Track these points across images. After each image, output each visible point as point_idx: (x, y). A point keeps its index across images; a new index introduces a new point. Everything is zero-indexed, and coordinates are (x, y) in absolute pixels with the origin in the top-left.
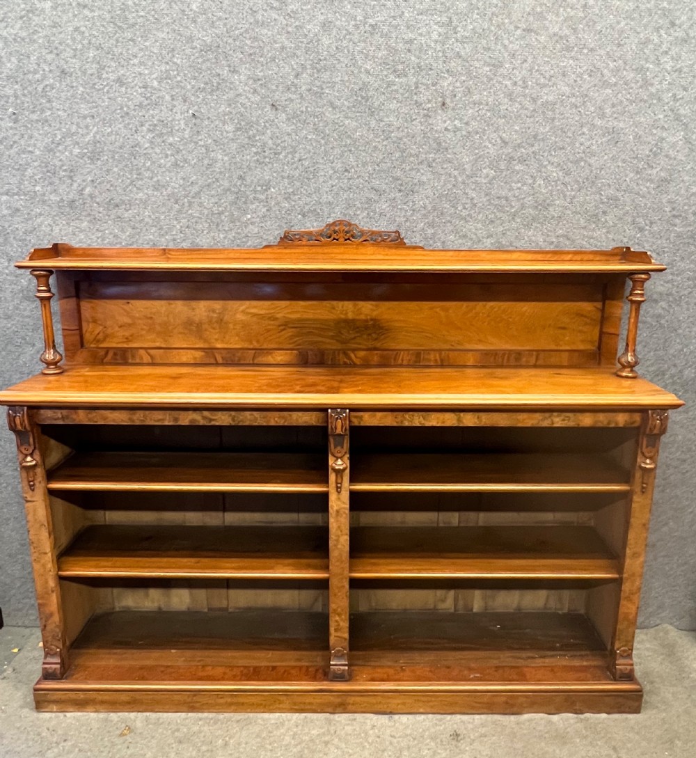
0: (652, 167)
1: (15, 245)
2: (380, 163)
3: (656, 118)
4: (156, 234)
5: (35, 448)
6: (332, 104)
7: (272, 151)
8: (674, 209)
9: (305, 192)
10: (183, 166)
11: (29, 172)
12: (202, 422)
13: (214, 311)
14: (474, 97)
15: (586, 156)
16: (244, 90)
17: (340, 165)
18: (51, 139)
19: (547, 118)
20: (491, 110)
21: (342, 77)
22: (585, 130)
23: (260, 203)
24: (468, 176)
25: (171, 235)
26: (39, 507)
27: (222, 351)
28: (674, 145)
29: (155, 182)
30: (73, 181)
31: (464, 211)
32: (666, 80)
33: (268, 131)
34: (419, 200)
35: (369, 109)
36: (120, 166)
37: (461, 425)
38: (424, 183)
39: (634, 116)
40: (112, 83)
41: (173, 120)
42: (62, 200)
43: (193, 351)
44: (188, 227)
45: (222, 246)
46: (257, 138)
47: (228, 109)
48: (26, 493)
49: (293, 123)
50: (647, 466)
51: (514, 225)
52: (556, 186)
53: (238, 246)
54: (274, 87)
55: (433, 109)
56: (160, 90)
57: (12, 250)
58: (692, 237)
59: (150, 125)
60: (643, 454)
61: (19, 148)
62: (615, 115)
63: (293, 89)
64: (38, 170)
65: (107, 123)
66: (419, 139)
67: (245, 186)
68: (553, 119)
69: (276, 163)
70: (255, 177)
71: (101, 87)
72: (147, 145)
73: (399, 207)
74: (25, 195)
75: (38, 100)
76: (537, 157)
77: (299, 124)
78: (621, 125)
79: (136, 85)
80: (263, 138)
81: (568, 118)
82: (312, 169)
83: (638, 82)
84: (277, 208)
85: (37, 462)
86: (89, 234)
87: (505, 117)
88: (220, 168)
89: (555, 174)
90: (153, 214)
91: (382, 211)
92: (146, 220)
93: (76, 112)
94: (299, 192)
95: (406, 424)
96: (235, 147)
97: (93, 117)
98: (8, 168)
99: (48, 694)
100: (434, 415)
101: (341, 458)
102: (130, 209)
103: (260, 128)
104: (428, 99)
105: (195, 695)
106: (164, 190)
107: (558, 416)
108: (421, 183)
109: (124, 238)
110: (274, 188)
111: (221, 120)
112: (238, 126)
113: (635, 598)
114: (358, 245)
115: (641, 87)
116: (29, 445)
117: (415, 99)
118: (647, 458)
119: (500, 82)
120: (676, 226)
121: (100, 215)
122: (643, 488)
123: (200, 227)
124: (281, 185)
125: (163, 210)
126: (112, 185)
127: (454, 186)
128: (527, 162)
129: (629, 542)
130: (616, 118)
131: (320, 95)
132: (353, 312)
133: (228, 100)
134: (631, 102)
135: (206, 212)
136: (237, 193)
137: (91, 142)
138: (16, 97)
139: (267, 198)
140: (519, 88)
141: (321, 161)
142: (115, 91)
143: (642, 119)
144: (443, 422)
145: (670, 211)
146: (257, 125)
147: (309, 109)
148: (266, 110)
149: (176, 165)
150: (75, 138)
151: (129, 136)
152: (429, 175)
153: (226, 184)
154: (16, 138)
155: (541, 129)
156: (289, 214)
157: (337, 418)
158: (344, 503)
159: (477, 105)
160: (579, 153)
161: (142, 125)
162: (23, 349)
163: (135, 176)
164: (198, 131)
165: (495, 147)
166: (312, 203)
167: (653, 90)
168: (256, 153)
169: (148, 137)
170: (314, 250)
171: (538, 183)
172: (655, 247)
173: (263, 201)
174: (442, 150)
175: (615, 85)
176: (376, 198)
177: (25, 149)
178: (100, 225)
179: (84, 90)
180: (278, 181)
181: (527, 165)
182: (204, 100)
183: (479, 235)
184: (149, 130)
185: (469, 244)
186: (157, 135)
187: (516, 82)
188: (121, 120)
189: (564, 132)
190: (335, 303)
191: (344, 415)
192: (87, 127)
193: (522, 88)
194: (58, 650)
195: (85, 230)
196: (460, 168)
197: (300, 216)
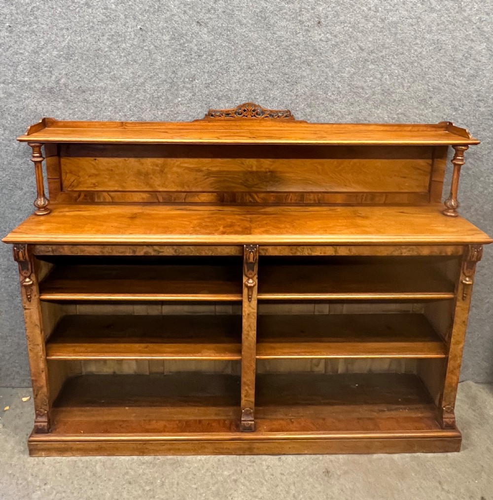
0: (464, 67)
1: (9, 119)
2: (274, 62)
3: (467, 33)
4: (112, 112)
5: (32, 272)
6: (240, 22)
7: (196, 54)
8: (479, 96)
9: (220, 83)
10: (132, 64)
11: (20, 68)
12: (153, 254)
13: (157, 166)
14: (341, 18)
15: (419, 59)
16: (177, 12)
17: (245, 64)
18: (36, 45)
19: (392, 33)
20: (353, 27)
21: (247, 3)
22: (418, 41)
23: (187, 90)
24: (336, 72)
25: (123, 112)
26: (34, 312)
27: (163, 193)
28: (479, 52)
29: (112, 75)
30: (52, 74)
31: (332, 96)
32: (475, 8)
33: (194, 40)
34: (300, 89)
35: (266, 26)
36: (87, 64)
37: (337, 255)
38: (305, 77)
39: (452, 32)
40: (82, 6)
41: (126, 32)
42: (44, 87)
43: (141, 194)
44: (135, 106)
45: (160, 120)
46: (186, 45)
47: (165, 25)
48: (25, 303)
49: (212, 35)
50: (467, 283)
51: (368, 106)
52: (397, 80)
53: (171, 120)
54: (199, 10)
55: (312, 26)
56: (116, 11)
57: (7, 123)
58: (491, 114)
59: (109, 35)
60: (464, 274)
61: (13, 50)
62: (439, 32)
63: (212, 11)
64: (26, 67)
65: (78, 33)
66: (301, 46)
67: (177, 78)
68: (396, 34)
69: (199, 63)
70: (184, 72)
71: (74, 8)
72: (106, 49)
73: (287, 93)
74: (17, 84)
75: (27, 17)
76: (384, 59)
77: (216, 36)
78: (444, 38)
79: (99, 7)
80: (191, 45)
81: (406, 33)
82: (225, 67)
83: (455, 8)
84: (200, 93)
85: (33, 282)
86: (64, 111)
87: (362, 32)
88: (159, 66)
89: (396, 72)
90: (111, 97)
91: (274, 96)
92: (105, 102)
93: (56, 26)
94: (215, 83)
95: (299, 254)
96: (170, 51)
97: (68, 29)
98: (4, 65)
99: (39, 444)
100: (318, 248)
101: (252, 278)
102: (94, 94)
103: (188, 38)
104: (308, 19)
105: (145, 444)
106: (118, 80)
107: (405, 248)
108: (302, 77)
109: (89, 113)
110: (198, 80)
111: (160, 32)
112: (173, 36)
113: (457, 371)
114: (261, 120)
115: (457, 12)
116: (28, 270)
117: (299, 19)
118: (467, 277)
119: (359, 8)
120: (480, 107)
121: (72, 98)
122: (463, 297)
123: (144, 106)
124: (203, 78)
125: (118, 94)
126: (80, 77)
127: (326, 79)
128: (377, 63)
129: (453, 334)
130: (440, 33)
131: (231, 16)
132: (256, 166)
133: (166, 18)
134: (451, 22)
135: (148, 96)
136: (171, 83)
137: (66, 47)
138: (12, 15)
139: (193, 87)
140: (372, 12)
141: (232, 61)
142: (84, 11)
143: (458, 34)
144: (325, 253)
145: (476, 97)
146: (186, 35)
147: (224, 25)
148: (193, 25)
149: (127, 63)
150: (54, 44)
151: (94, 43)
152: (308, 71)
153: (163, 76)
154: (12, 43)
155: (388, 40)
156: (208, 98)
157: (250, 252)
158: (253, 308)
159: (343, 24)
160: (413, 57)
161: (103, 36)
162: (14, 192)
163: (98, 71)
164: (144, 40)
165: (355, 53)
166: (225, 90)
167: (466, 15)
168: (185, 55)
169: (107, 44)
170: (229, 123)
171: (385, 77)
172: (465, 121)
173: (189, 89)
174: (317, 54)
175: (440, 11)
176: (271, 87)
177: (17, 51)
178: (72, 106)
179: (61, 11)
180: (200, 75)
181: (377, 65)
182: (148, 18)
183: (342, 113)
184: (108, 39)
185: (336, 119)
186: (114, 42)
187: (370, 8)
188: (88, 31)
189: (404, 42)
190: (244, 160)
191: (255, 249)
192: (63, 36)
193: (375, 12)
194: (46, 412)
195: (60, 109)
196: (330, 66)
197: (216, 99)
